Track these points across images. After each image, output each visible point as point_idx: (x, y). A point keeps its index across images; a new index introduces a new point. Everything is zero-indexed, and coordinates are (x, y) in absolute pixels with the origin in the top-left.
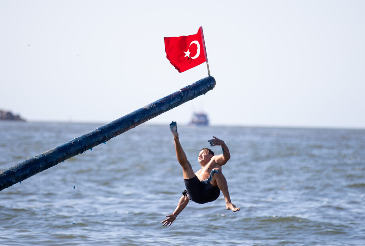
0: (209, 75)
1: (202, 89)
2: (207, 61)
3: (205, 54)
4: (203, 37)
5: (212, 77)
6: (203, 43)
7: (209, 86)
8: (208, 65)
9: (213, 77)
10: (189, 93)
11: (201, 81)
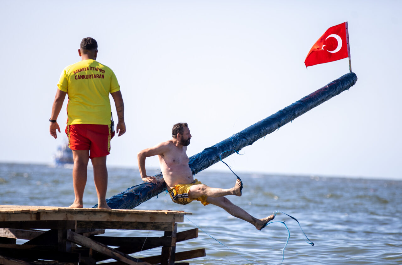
0: (351, 71)
1: (348, 84)
2: (349, 57)
3: (348, 50)
4: (348, 33)
5: (353, 73)
6: (347, 39)
7: (352, 82)
8: (350, 61)
9: (355, 73)
10: (337, 88)
11: (344, 76)
